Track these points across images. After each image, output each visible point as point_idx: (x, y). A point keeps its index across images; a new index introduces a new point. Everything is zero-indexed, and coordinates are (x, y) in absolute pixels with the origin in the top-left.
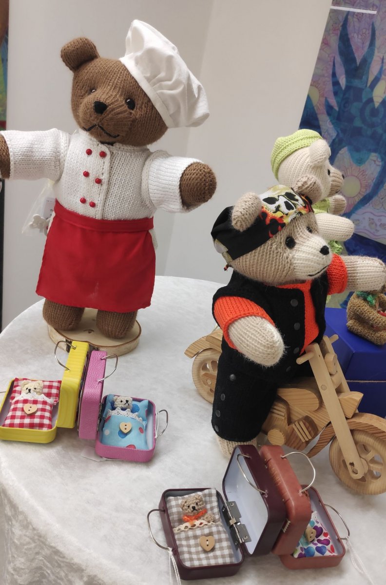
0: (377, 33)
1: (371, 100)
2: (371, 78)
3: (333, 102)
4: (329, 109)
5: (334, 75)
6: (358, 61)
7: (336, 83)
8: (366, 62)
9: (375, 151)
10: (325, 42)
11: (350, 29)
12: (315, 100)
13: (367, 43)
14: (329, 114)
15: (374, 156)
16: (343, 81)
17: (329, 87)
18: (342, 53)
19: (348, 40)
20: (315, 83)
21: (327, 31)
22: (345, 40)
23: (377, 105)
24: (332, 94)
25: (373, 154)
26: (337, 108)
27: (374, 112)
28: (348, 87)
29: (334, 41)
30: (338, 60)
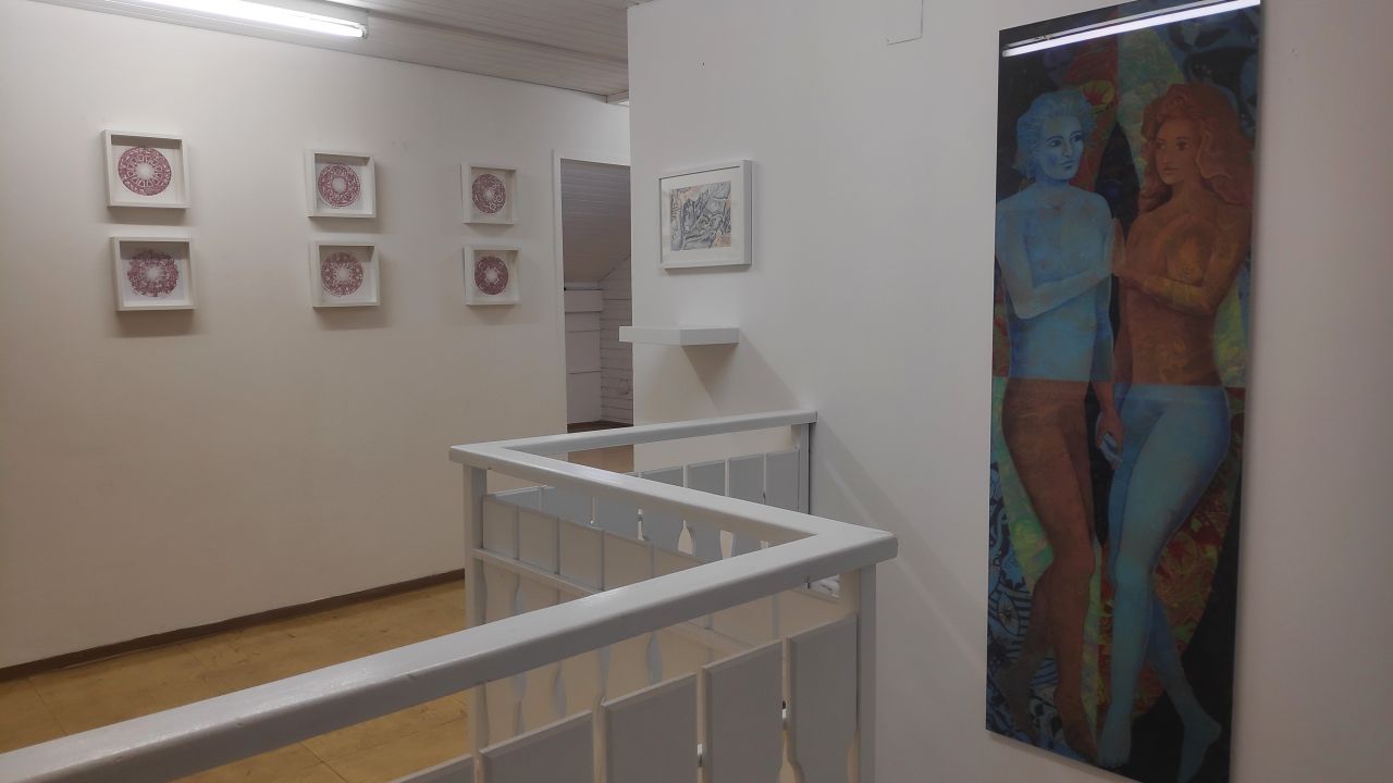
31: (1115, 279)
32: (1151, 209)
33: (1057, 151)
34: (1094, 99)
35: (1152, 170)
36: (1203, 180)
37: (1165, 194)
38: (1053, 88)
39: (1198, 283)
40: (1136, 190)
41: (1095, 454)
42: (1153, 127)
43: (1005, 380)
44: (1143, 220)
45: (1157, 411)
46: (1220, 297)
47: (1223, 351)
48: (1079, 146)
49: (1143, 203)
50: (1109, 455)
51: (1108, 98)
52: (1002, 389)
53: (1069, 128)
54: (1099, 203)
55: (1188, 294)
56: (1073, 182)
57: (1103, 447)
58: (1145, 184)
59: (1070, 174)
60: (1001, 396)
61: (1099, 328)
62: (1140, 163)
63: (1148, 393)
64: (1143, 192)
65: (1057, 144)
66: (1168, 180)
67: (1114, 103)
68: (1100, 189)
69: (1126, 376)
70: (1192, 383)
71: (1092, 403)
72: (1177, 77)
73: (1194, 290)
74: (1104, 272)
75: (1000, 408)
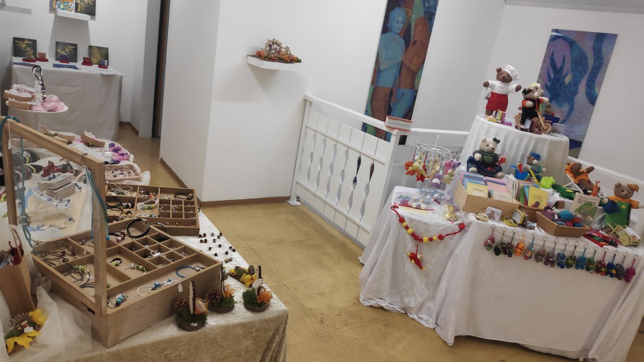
0: (565, 57)
1: (564, 82)
2: (564, 74)
3: (548, 84)
6: (558, 68)
7: (549, 76)
8: (562, 68)
9: (566, 102)
10: (544, 61)
11: (555, 56)
13: (562, 62)
14: (546, 88)
15: (566, 104)
16: (552, 76)
17: (547, 78)
18: (551, 65)
19: (554, 60)
20: (540, 75)
21: (545, 57)
22: (552, 61)
23: (567, 84)
24: (548, 81)
26: (550, 86)
27: (566, 87)
28: (554, 78)
29: (548, 61)
30: (550, 68)
31: (402, 62)
32: (412, 45)
33: (397, 24)
34: (407, 13)
35: (414, 37)
36: (421, 41)
37: (415, 43)
38: (400, 6)
39: (416, 65)
40: (410, 40)
41: (389, 106)
42: (416, 26)
43: (374, 87)
44: (410, 48)
45: (403, 95)
46: (418, 70)
47: (416, 81)
48: (402, 25)
49: (411, 44)
50: (392, 106)
51: (410, 15)
52: (373, 89)
53: (401, 19)
54: (403, 41)
55: (414, 68)
56: (399, 34)
57: (391, 104)
58: (412, 39)
59: (399, 32)
60: (372, 91)
61: (397, 74)
62: (412, 33)
63: (402, 90)
64: (411, 41)
65: (398, 22)
66: (416, 39)
67: (410, 16)
68: (404, 38)
69: (399, 87)
70: (410, 88)
71: (391, 93)
72: (422, 15)
73: (415, 67)
74: (400, 59)
75: (371, 94)
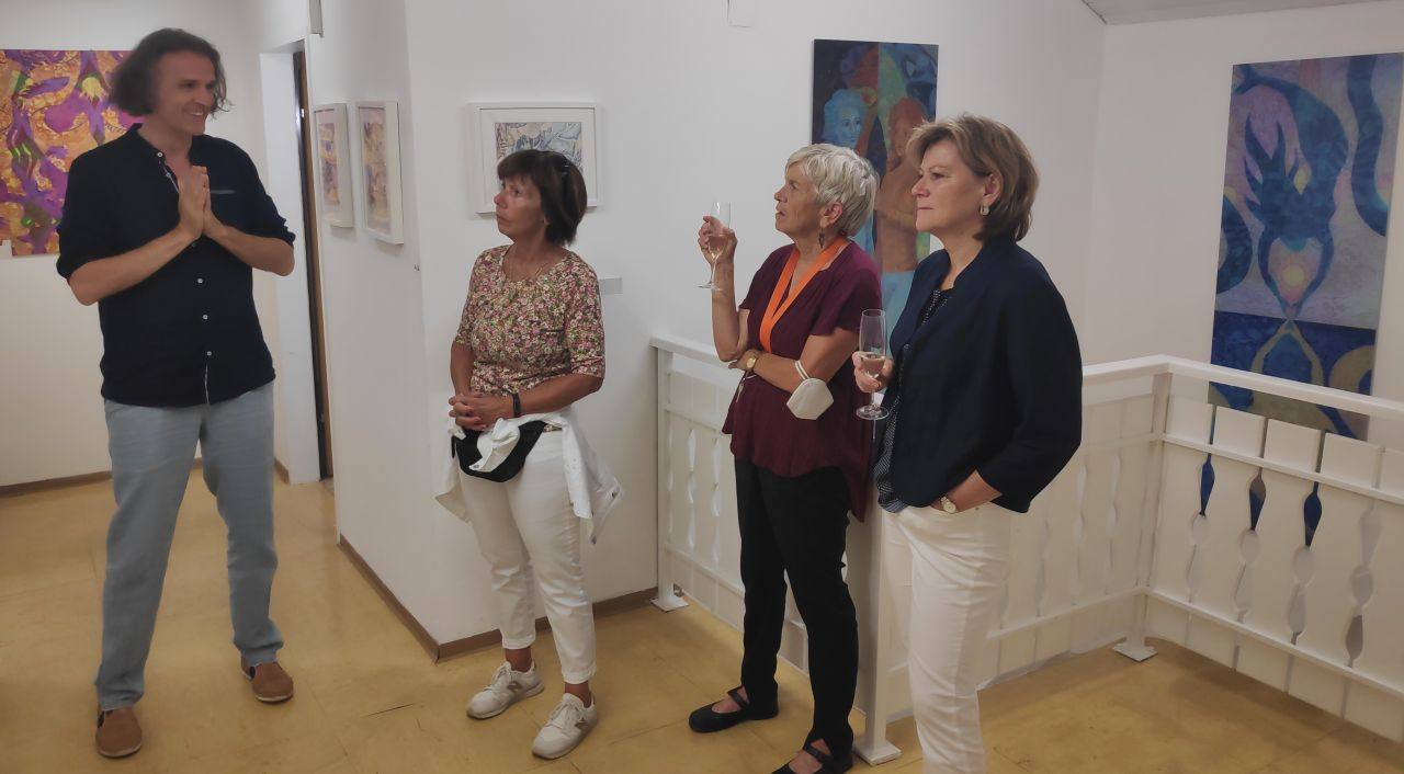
0: (1283, 129)
1: (1294, 189)
3: (1254, 197)
4: (1251, 205)
5: (1248, 172)
8: (1279, 155)
9: (1310, 236)
10: (1231, 145)
11: (1255, 130)
12: (1233, 198)
13: (1276, 141)
14: (1251, 209)
15: (1311, 241)
16: (1259, 176)
17: (1246, 184)
18: (1250, 151)
19: (1255, 139)
20: (1229, 182)
21: (1230, 134)
22: (1252, 141)
23: (1301, 192)
24: (1251, 191)
25: (1309, 239)
26: (1259, 203)
27: (1300, 199)
28: (1265, 182)
29: (1241, 142)
30: (1249, 159)
32: (893, 169)
39: (911, 213)
40: (885, 158)
49: (889, 166)
51: (873, 101)
55: (907, 220)
66: (900, 153)
67: (875, 104)
68: (869, 156)
73: (909, 217)
